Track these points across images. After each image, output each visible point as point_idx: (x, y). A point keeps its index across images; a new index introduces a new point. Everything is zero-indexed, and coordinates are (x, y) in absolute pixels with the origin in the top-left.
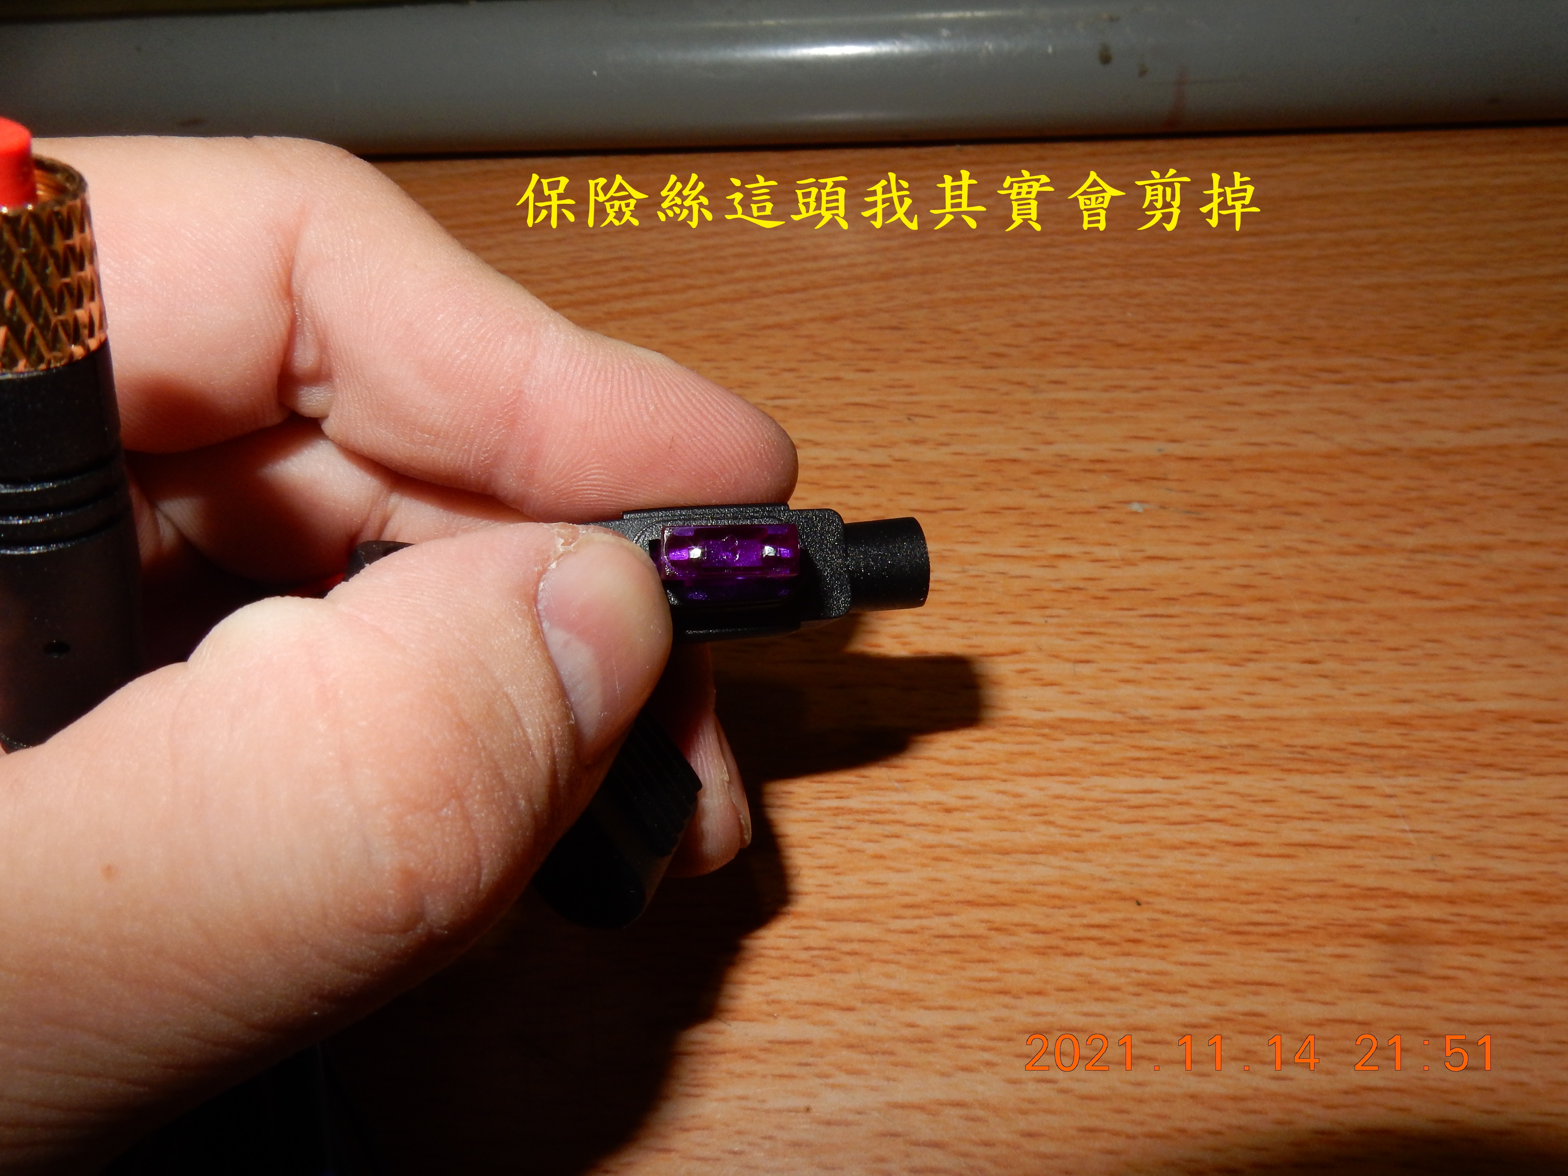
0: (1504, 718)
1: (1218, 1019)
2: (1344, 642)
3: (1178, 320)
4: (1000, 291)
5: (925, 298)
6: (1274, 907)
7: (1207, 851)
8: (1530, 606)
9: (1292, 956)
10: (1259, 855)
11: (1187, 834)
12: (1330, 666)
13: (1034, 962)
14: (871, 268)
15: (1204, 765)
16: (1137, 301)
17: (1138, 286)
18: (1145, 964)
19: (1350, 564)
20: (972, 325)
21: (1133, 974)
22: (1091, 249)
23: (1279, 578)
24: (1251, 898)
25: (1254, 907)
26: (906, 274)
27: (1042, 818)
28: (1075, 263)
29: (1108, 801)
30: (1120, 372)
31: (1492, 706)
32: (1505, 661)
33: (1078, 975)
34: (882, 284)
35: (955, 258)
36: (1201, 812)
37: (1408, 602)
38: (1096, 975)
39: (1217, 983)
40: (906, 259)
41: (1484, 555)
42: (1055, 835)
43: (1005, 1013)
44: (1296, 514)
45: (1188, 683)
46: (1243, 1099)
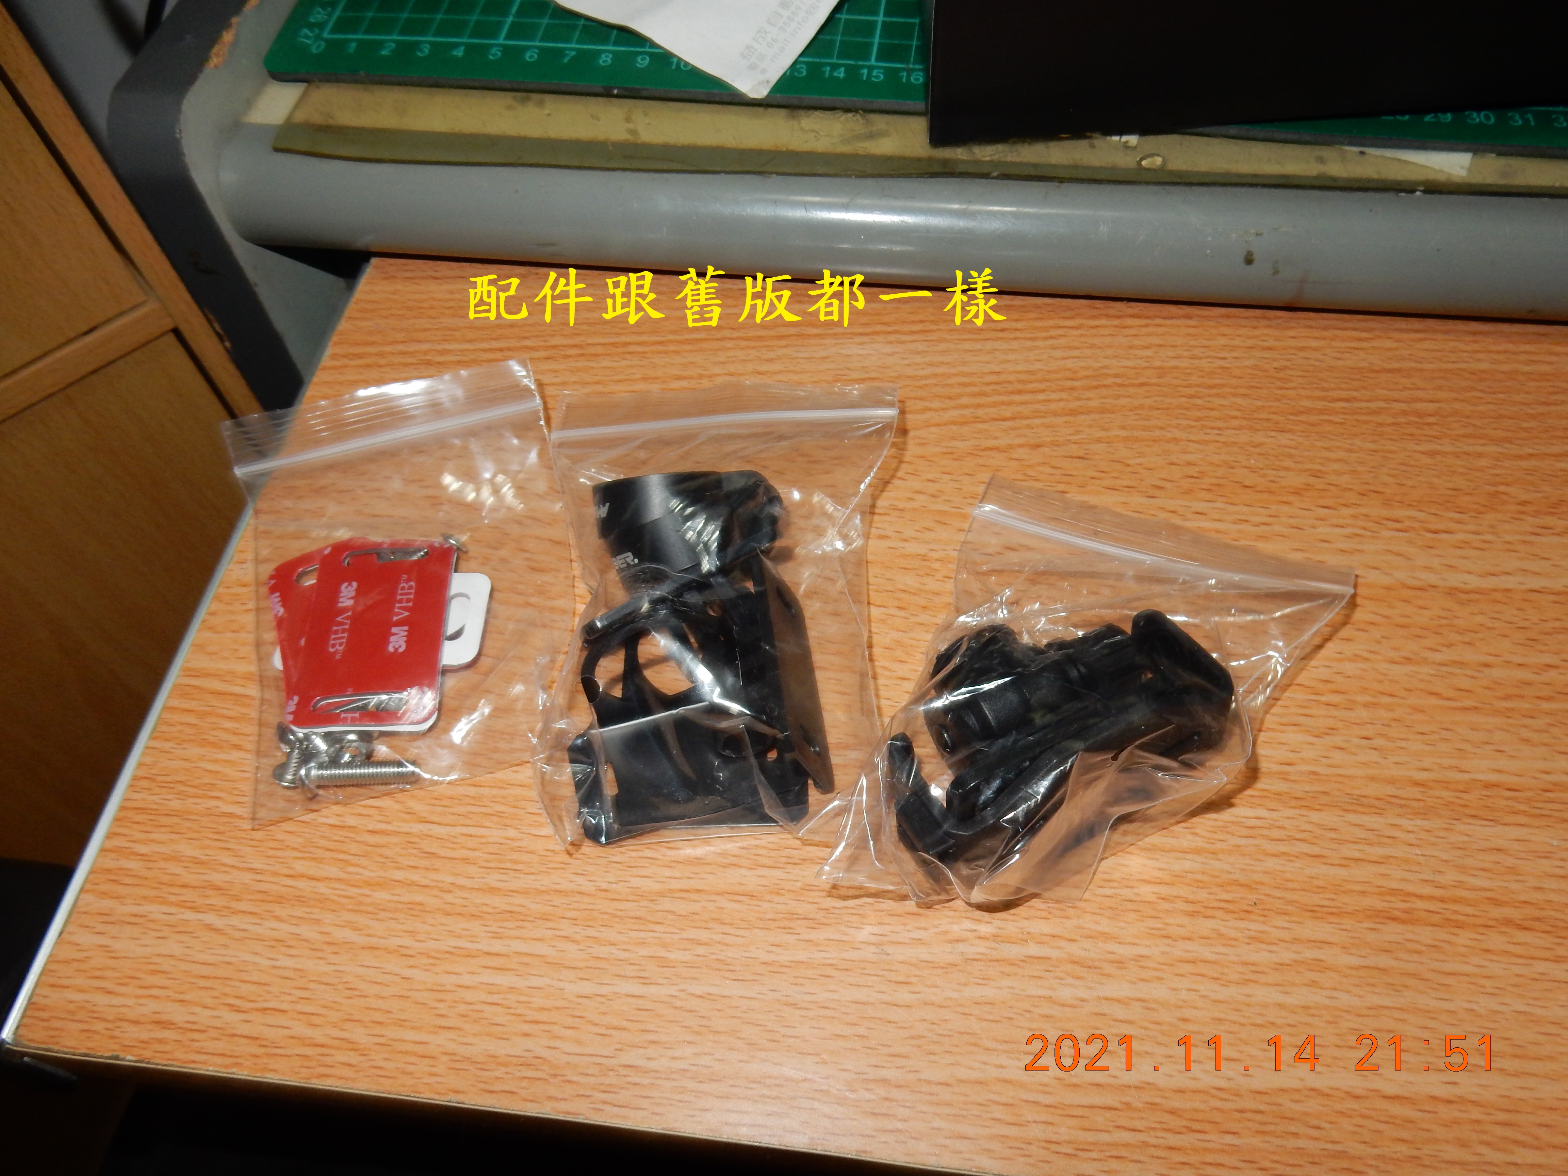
0: (1488, 786)
1: (1296, 961)
2: (1388, 726)
3: (1287, 469)
4: (1157, 433)
5: (1103, 434)
6: (1333, 896)
7: (1294, 859)
8: (1513, 709)
9: (1343, 927)
10: (1326, 864)
11: (1282, 848)
12: (1379, 742)
13: (1186, 920)
14: (1062, 404)
15: (1293, 803)
16: (1258, 450)
17: (1259, 438)
18: (1253, 926)
19: (1398, 671)
20: (1138, 461)
21: (1246, 932)
22: (1225, 403)
23: (1349, 677)
24: (1319, 890)
25: (1321, 896)
26: (1089, 412)
27: (1191, 830)
28: (1214, 413)
29: (1232, 823)
30: (1245, 509)
31: (1480, 777)
32: (1492, 747)
33: (1213, 930)
34: (1071, 419)
35: (1124, 401)
36: (1291, 834)
37: (1434, 701)
38: (1224, 931)
39: (1296, 941)
40: (1088, 399)
41: (1486, 671)
42: (1199, 843)
43: (1168, 949)
44: (1363, 630)
45: (1286, 747)
46: (1308, 1008)
